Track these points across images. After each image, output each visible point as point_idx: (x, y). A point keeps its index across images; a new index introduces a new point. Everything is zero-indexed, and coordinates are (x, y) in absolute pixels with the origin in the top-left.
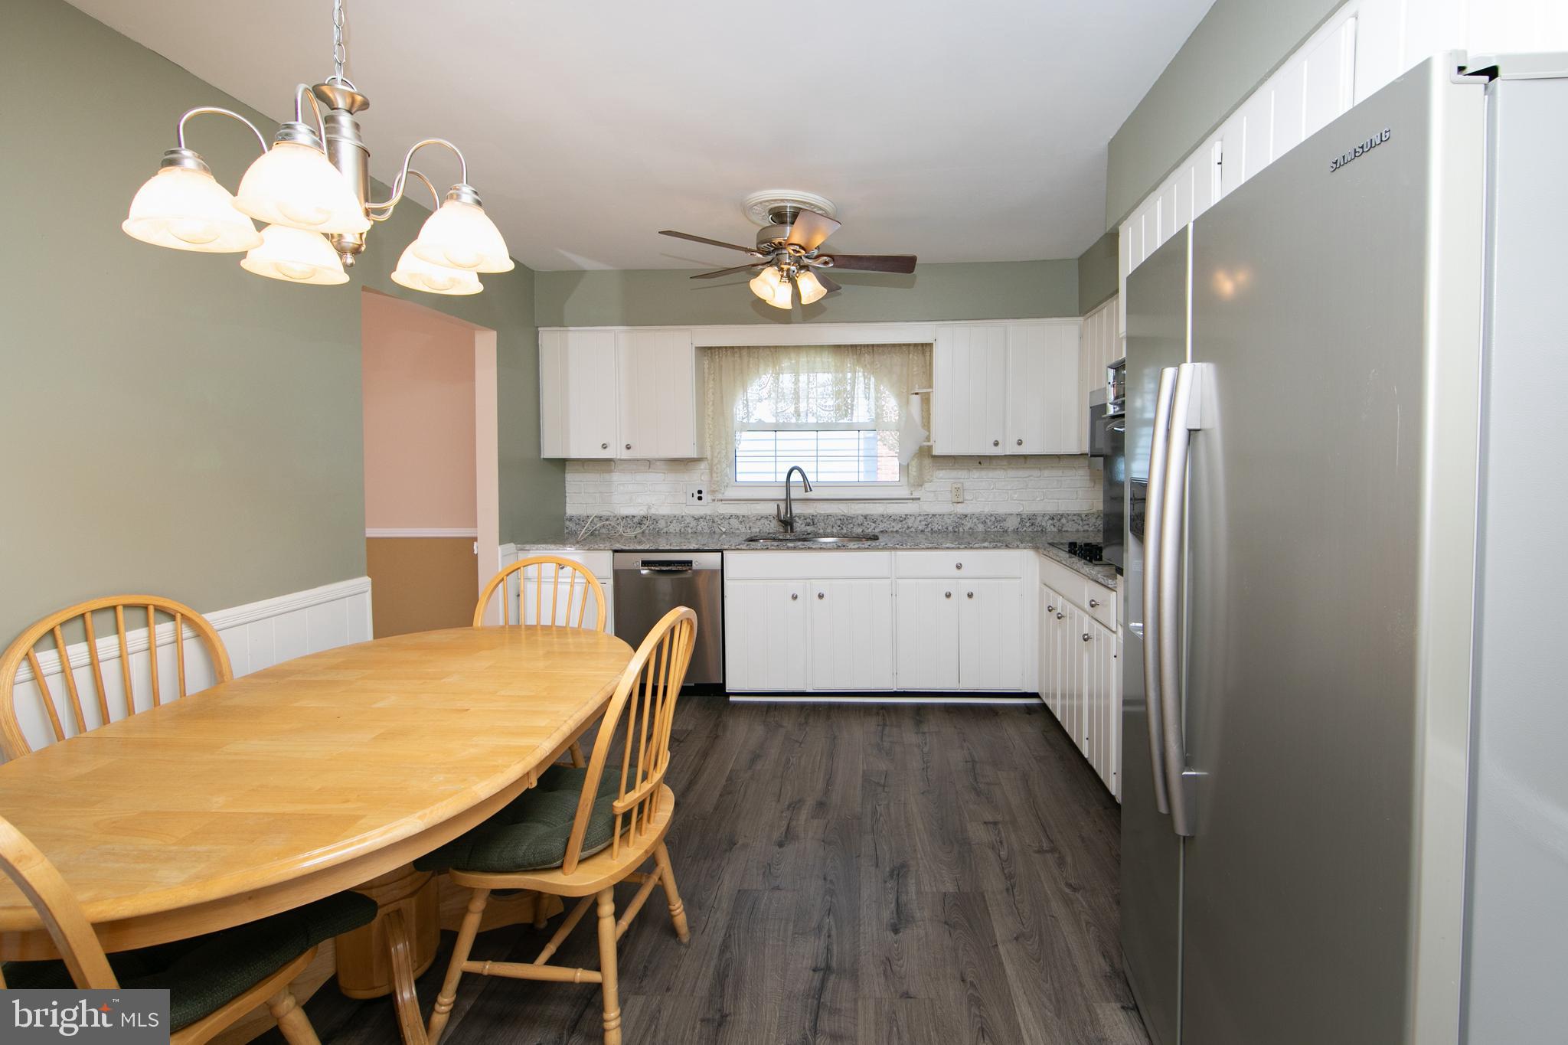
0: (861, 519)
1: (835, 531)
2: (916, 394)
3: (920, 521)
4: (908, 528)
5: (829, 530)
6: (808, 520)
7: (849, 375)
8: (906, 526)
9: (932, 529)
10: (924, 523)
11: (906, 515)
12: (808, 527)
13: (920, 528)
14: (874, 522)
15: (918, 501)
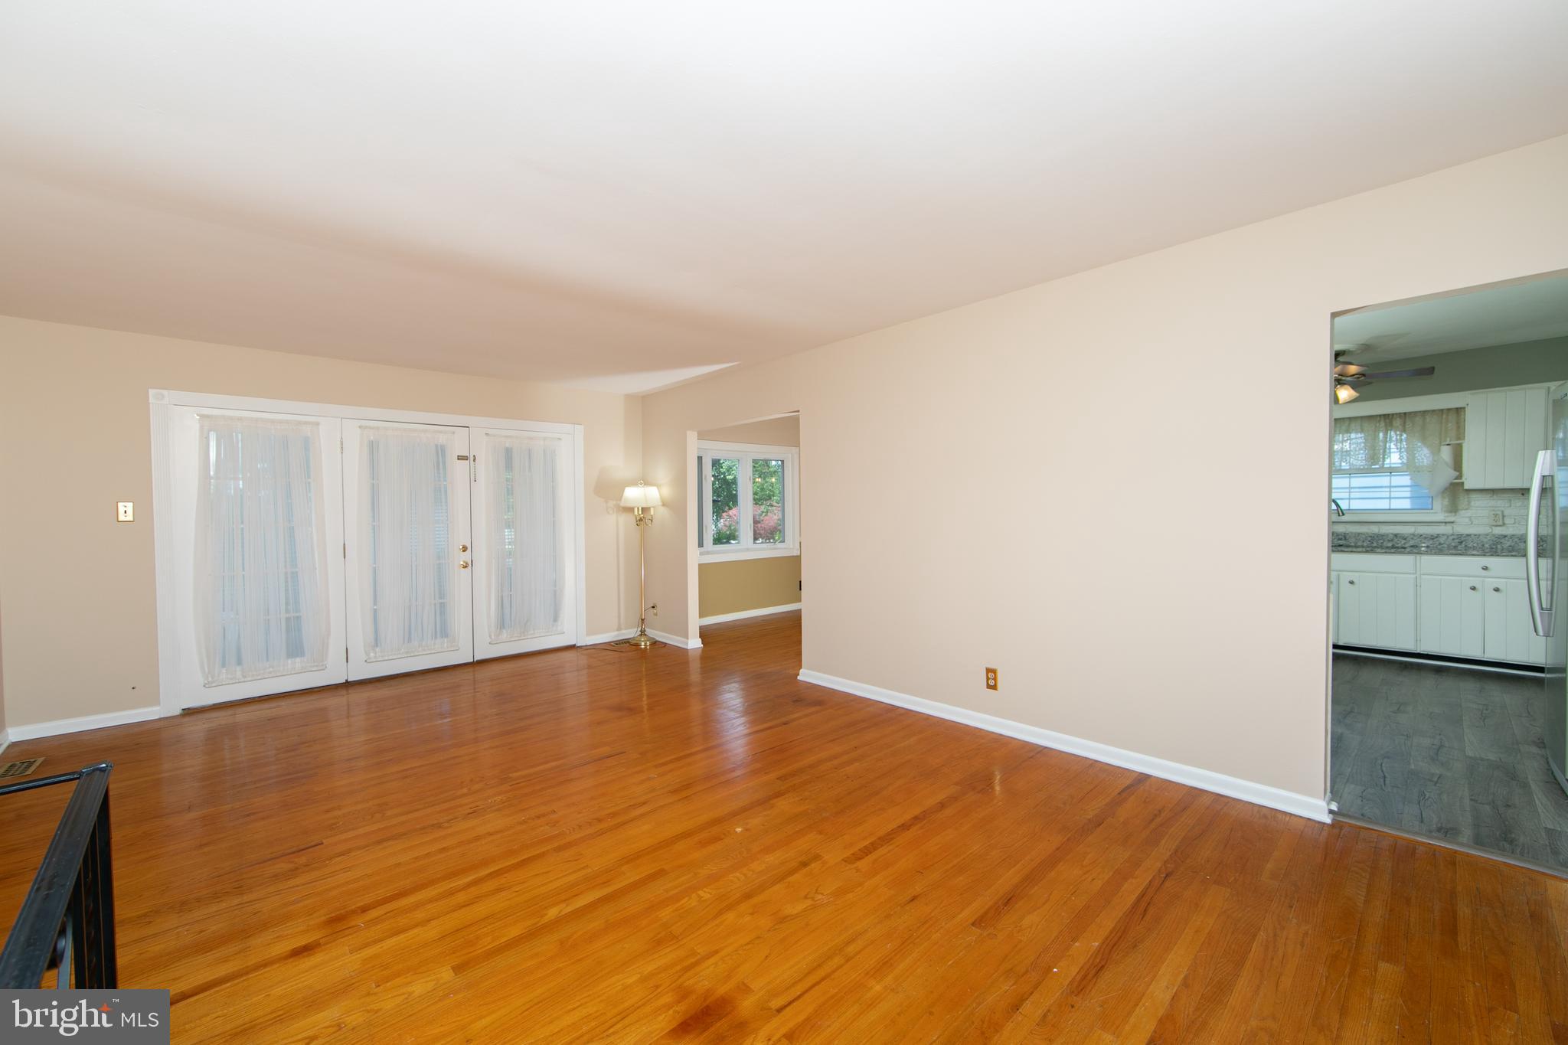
0: (1391, 537)
1: (1365, 544)
2: (1448, 445)
3: (1453, 539)
4: (1440, 544)
5: (1360, 544)
6: (1340, 537)
7: (1381, 435)
8: (1437, 543)
9: (1466, 546)
10: (1457, 541)
11: (1438, 535)
12: (1340, 541)
13: (1453, 544)
14: (1405, 539)
15: (1452, 524)
